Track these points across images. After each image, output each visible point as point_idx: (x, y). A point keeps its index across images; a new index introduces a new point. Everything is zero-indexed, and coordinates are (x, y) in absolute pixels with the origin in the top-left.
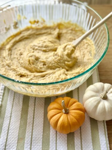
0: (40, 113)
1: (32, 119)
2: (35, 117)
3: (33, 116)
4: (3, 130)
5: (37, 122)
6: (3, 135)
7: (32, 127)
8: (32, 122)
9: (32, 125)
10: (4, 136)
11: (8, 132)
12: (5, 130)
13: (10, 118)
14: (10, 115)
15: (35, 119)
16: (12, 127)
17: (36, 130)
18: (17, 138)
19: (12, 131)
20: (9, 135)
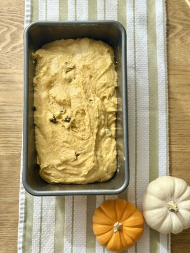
0: (81, 212)
1: (71, 222)
2: (74, 218)
3: (71, 218)
4: (33, 239)
5: (78, 226)
6: (34, 246)
7: (71, 235)
8: (71, 226)
9: (71, 230)
10: (36, 248)
11: (40, 242)
12: (36, 239)
13: (40, 219)
14: (40, 215)
15: (74, 222)
16: (45, 234)
17: (77, 239)
18: (53, 250)
19: (45, 240)
20: (42, 245)
